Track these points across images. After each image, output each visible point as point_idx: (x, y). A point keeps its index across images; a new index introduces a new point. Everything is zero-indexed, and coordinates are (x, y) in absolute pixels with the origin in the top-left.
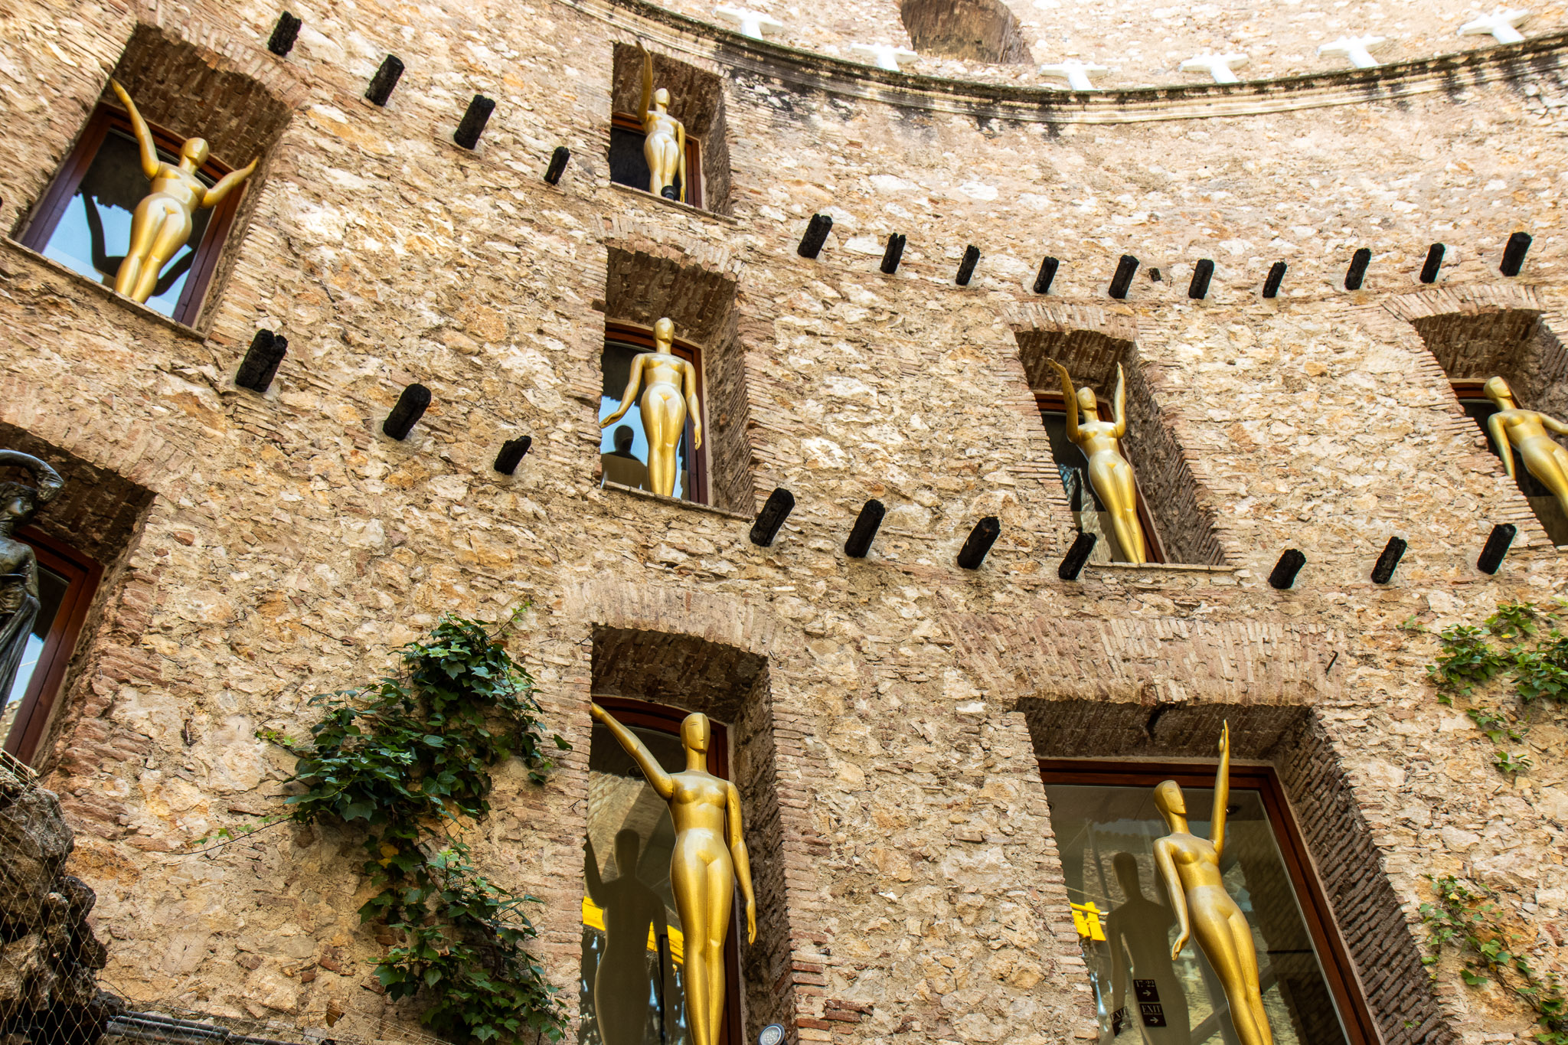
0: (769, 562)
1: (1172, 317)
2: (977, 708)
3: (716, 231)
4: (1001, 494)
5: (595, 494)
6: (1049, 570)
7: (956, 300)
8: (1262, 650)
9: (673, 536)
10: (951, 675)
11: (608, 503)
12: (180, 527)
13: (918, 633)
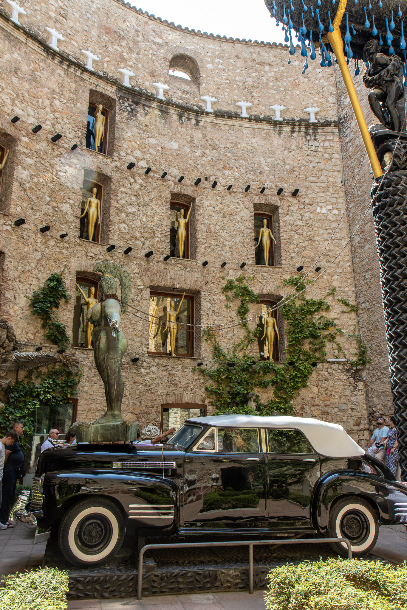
0: (109, 255)
1: (206, 192)
2: (142, 287)
3: (109, 161)
4: (157, 239)
5: (78, 241)
6: (162, 259)
7: (160, 183)
8: (196, 279)
9: (92, 250)
10: (139, 280)
11: (81, 243)
12: (10, 259)
13: (134, 271)
